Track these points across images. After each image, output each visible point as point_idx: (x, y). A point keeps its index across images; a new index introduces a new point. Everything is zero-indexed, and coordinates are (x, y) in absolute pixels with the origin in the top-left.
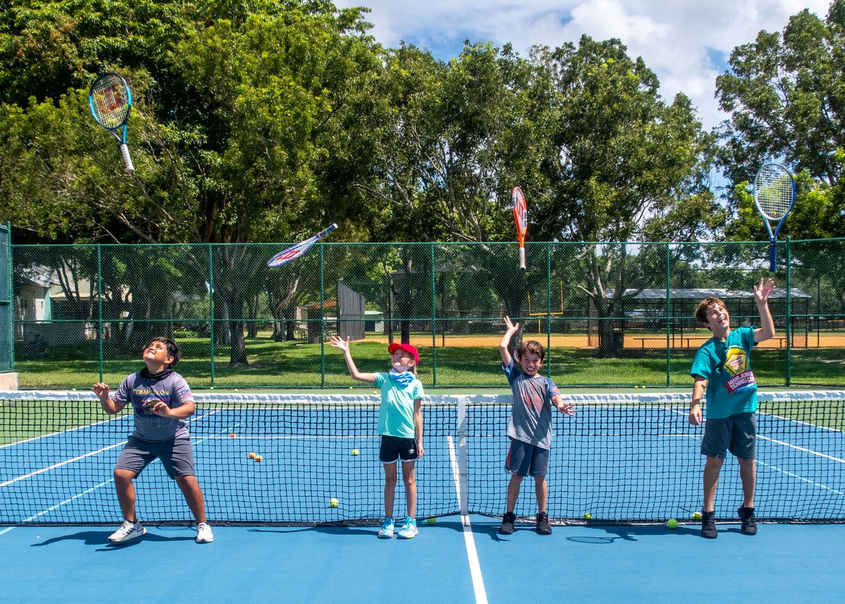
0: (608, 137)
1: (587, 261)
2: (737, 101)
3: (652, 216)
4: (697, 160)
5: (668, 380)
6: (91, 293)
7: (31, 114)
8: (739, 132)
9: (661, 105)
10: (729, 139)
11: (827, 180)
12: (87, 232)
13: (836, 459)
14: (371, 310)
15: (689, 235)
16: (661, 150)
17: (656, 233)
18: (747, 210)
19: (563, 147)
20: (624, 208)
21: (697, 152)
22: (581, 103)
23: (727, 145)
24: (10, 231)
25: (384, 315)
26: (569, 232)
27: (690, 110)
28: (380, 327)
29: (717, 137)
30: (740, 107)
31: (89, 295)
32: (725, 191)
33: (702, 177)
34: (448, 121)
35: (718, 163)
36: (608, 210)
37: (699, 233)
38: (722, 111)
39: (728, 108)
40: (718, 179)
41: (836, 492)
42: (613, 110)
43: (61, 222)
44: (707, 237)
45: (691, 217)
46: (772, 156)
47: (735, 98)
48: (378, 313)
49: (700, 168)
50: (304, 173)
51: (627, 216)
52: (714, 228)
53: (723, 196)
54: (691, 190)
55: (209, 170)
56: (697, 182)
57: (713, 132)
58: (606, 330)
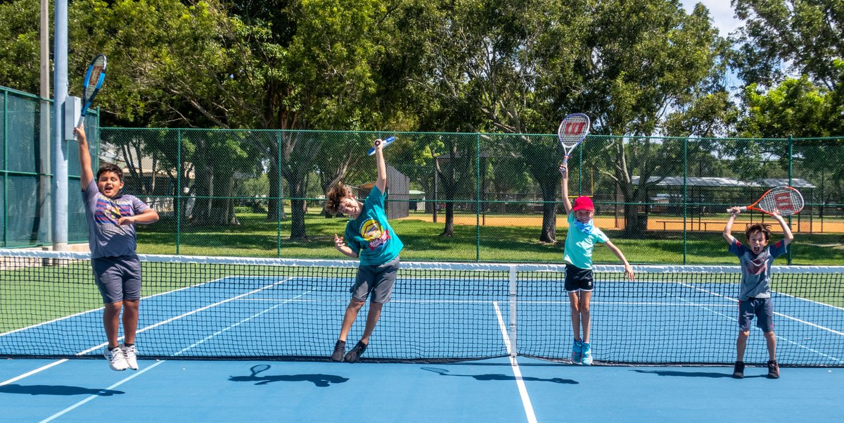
0: (634, 42)
1: (615, 150)
2: (751, 10)
3: (673, 111)
4: (713, 64)
5: (684, 259)
6: (154, 170)
7: (116, 9)
8: (752, 38)
9: (682, 12)
10: (743, 44)
11: (830, 83)
12: (163, 116)
13: (819, 327)
14: (413, 189)
15: (706, 129)
16: (682, 54)
17: (676, 127)
18: (755, 108)
19: (595, 49)
20: (647, 105)
21: (713, 56)
22: (612, 11)
23: (741, 49)
24: (98, 115)
25: (427, 195)
26: (599, 125)
27: (708, 18)
28: (421, 206)
29: (732, 42)
30: (753, 15)
31: (151, 171)
32: (739, 91)
33: (719, 77)
34: (492, 25)
35: (732, 66)
36: (633, 106)
37: (716, 128)
38: (737, 19)
39: (742, 16)
40: (733, 81)
41: (812, 350)
42: (639, 18)
43: (138, 106)
44: (721, 132)
45: (707, 114)
46: (782, 60)
47: (748, 7)
48: (419, 192)
49: (717, 69)
50: (363, 68)
51: (651, 111)
52: (728, 124)
53: (737, 95)
54: (708, 89)
55: (274, 62)
56: (714, 82)
57: (728, 38)
58: (631, 213)
